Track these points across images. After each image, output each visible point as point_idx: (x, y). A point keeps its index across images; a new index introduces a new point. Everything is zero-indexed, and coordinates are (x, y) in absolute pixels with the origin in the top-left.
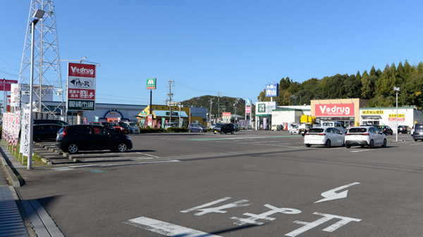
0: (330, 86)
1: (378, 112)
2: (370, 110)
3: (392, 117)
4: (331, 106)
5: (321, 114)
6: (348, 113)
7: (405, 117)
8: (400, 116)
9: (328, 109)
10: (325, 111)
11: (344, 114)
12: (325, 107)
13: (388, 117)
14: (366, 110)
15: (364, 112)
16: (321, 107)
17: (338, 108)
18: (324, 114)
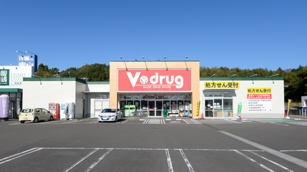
0: (93, 72)
1: (230, 85)
2: (216, 82)
3: (252, 93)
4: (148, 73)
5: (130, 87)
6: (180, 85)
7: (272, 93)
8: (265, 90)
9: (144, 79)
10: (138, 82)
11: (173, 88)
12: (138, 74)
13: (247, 93)
14: (211, 82)
15: (207, 85)
16: (129, 74)
17: (162, 78)
18: (136, 88)
